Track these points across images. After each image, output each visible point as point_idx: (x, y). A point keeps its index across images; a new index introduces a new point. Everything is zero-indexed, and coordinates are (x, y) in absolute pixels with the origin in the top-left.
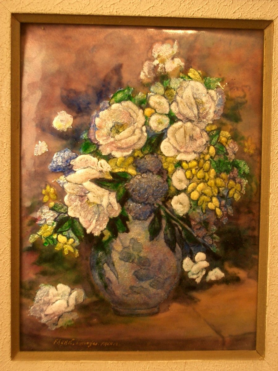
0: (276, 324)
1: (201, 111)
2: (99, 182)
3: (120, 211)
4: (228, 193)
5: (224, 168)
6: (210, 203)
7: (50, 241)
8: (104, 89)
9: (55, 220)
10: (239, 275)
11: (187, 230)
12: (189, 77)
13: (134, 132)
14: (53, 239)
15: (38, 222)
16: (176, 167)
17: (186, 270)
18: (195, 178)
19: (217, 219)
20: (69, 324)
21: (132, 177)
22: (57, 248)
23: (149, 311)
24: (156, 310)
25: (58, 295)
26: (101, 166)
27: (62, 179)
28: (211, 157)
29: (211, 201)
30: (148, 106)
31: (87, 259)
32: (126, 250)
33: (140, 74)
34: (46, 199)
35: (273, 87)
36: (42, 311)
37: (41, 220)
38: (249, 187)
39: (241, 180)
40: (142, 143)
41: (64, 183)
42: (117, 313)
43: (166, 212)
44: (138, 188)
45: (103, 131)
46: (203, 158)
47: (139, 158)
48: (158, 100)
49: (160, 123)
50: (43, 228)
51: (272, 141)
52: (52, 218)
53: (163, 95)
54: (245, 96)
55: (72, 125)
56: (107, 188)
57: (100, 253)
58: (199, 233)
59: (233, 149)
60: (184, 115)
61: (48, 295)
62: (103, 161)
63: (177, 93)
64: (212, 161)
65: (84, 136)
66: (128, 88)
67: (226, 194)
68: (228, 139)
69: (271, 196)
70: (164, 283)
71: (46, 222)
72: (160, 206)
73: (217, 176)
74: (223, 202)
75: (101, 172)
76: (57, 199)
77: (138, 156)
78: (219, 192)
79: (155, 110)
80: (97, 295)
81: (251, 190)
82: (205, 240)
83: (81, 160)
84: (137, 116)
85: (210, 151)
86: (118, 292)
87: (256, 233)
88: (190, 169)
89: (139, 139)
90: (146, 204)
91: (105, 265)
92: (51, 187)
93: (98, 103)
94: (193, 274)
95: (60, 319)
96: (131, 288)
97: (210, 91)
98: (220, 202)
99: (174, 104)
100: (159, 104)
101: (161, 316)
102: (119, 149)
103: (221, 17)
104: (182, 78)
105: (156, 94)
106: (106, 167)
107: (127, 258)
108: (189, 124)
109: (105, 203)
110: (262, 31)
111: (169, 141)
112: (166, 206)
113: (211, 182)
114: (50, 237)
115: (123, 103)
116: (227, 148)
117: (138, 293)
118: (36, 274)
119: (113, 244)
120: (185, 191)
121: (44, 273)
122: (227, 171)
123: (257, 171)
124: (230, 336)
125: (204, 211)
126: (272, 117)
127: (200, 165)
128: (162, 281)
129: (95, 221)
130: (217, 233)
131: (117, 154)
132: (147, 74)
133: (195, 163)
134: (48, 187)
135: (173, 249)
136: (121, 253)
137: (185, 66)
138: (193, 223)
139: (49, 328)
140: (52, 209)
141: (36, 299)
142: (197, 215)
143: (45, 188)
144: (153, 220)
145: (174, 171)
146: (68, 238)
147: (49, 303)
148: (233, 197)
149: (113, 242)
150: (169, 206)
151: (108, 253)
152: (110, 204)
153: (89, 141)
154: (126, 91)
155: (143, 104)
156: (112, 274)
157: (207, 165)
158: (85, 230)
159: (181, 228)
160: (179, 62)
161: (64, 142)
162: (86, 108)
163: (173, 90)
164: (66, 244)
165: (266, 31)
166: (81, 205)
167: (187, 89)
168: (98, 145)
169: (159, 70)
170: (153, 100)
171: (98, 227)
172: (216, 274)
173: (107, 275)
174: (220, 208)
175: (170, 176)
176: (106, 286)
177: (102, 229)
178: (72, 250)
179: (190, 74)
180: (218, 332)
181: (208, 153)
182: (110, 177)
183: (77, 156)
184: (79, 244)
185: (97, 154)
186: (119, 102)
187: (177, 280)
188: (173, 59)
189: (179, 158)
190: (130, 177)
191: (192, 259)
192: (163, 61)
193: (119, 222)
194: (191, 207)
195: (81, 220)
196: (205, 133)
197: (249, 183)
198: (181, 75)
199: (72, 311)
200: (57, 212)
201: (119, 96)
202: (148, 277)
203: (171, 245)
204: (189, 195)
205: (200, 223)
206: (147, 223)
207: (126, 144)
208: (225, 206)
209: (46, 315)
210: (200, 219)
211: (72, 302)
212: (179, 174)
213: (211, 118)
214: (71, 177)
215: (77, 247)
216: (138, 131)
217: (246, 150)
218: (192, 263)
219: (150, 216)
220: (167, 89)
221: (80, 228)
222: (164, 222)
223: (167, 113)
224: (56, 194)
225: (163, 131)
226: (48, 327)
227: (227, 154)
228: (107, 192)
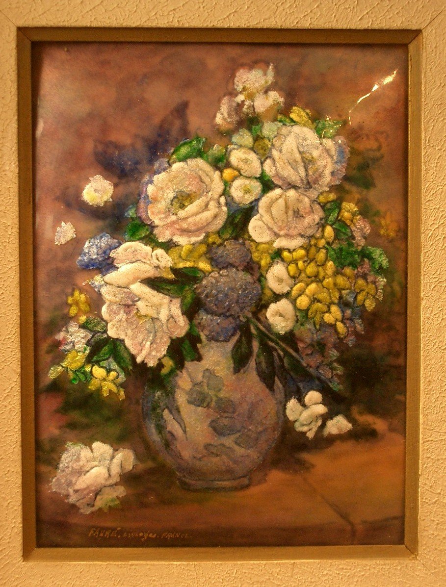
0: (435, 503)
1: (311, 173)
2: (154, 283)
3: (187, 328)
4: (355, 298)
5: (349, 260)
6: (327, 315)
7: (81, 376)
8: (160, 140)
9: (88, 344)
10: (375, 427)
11: (292, 356)
12: (292, 120)
13: (207, 205)
14: (85, 373)
15: (62, 348)
16: (273, 259)
17: (291, 418)
18: (303, 275)
19: (339, 338)
20: (112, 504)
21: (206, 274)
22: (92, 387)
23: (235, 483)
24: (246, 481)
25: (94, 459)
26: (157, 259)
27: (98, 279)
28: (328, 243)
29: (329, 311)
30: (228, 165)
31: (137, 403)
32: (197, 388)
33: (215, 116)
34: (73, 311)
35: (423, 134)
36: (70, 484)
37: (67, 344)
38: (388, 289)
39: (376, 278)
40: (220, 222)
41: (101, 286)
42: (185, 487)
43: (258, 329)
44: (214, 292)
45: (159, 206)
46: (316, 245)
47: (214, 246)
48: (243, 156)
49: (247, 191)
50: (70, 356)
51: (423, 218)
52: (84, 341)
53: (252, 149)
54: (379, 148)
55: (112, 197)
56: (167, 293)
57: (158, 394)
58: (309, 361)
59: (362, 230)
60: (283, 179)
61: (78, 459)
62: (160, 251)
63: (273, 145)
64: (330, 249)
65: (131, 213)
66: (198, 138)
67: (351, 300)
68: (354, 214)
69: (423, 303)
70: (257, 439)
71: (74, 346)
72: (248, 319)
73: (337, 273)
74: (349, 312)
75: (157, 267)
76: (90, 311)
77: (214, 243)
78: (341, 297)
79: (239, 171)
80: (154, 459)
81: (393, 294)
82: (320, 371)
83: (126, 250)
84: (212, 181)
85: (326, 234)
86: (186, 454)
87: (400, 361)
88: (295, 261)
89: (216, 216)
90: (227, 317)
91: (166, 412)
92: (81, 292)
93: (151, 162)
94: (303, 425)
95: (98, 497)
96: (207, 446)
97: (324, 141)
98: (343, 312)
99: (268, 161)
100: (246, 161)
101: (254, 490)
102: (184, 232)
103: (340, 27)
104: (280, 121)
105: (241, 146)
106: (165, 260)
107: (199, 400)
108: (292, 193)
109: (163, 315)
110: (405, 46)
111: (261, 219)
112: (259, 320)
113: (329, 281)
114: (80, 370)
115: (190, 162)
116: (353, 228)
117: (217, 455)
118: (60, 428)
119: (177, 378)
120: (287, 295)
121: (72, 426)
122: (354, 265)
123: (401, 265)
124: (364, 522)
125: (318, 327)
126: (423, 179)
127: (311, 256)
128: (254, 435)
129: (148, 343)
130: (339, 361)
131: (182, 240)
132: (226, 116)
133: (302, 252)
134: (77, 293)
135: (270, 387)
136: (190, 393)
137: (285, 103)
138: (301, 345)
139: (82, 511)
140: (83, 326)
141: (61, 465)
142: (307, 333)
143: (72, 295)
144: (239, 341)
145: (270, 265)
146: (109, 371)
147: (80, 472)
148: (363, 305)
149: (177, 375)
150: (263, 319)
151: (170, 393)
152: (172, 316)
153: (137, 221)
154: (194, 143)
155: (220, 163)
156: (177, 426)
157: (321, 255)
158: (133, 358)
159: (282, 353)
160: (275, 97)
161: (100, 223)
162: (132, 170)
163: (266, 141)
164: (104, 380)
165: (411, 47)
166: (127, 320)
167: (288, 139)
168: (152, 227)
169: (245, 109)
170: (236, 157)
171: (154, 353)
172: (339, 424)
173: (169, 428)
174: (342, 322)
175: (264, 273)
176: (167, 445)
177: (159, 355)
178: (114, 389)
179: (292, 116)
180: (344, 517)
181: (323, 237)
182: (171, 276)
183: (120, 244)
184: (125, 379)
185: (151, 240)
186: (184, 159)
187: (277, 434)
188: (266, 92)
189: (277, 244)
190: (201, 275)
191: (301, 400)
192: (251, 97)
193: (187, 345)
194: (297, 321)
195: (128, 343)
196: (317, 207)
197: (389, 283)
198: (279, 117)
199: (116, 484)
200: (91, 331)
201: (184, 150)
202: (231, 430)
203: (267, 379)
204: (294, 302)
205: (311, 345)
206: (230, 345)
207: (195, 224)
208: (351, 319)
209: (76, 491)
210: (312, 339)
211: (115, 470)
212: (278, 269)
213: (326, 182)
214: (111, 276)
215: (122, 385)
216: (212, 204)
217: (382, 232)
218: (301, 407)
219: (233, 335)
220: (257, 138)
221: (126, 355)
222: (256, 345)
223: (258, 176)
224: (88, 303)
225: (251, 203)
226: (79, 509)
227: (353, 238)
228: (166, 299)
